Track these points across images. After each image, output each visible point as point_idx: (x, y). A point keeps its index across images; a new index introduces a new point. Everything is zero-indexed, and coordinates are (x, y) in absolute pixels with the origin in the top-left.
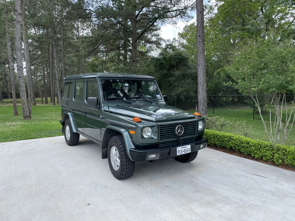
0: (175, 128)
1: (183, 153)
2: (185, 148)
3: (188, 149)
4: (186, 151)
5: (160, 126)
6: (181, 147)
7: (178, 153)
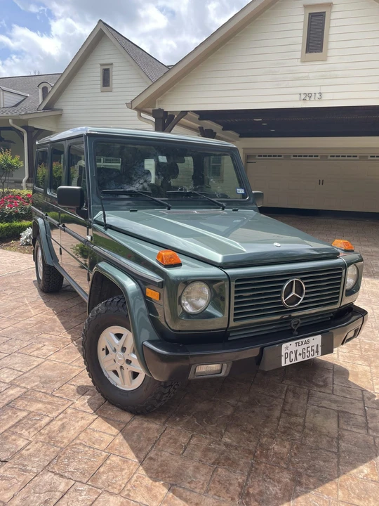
0: (282, 287)
1: (300, 359)
2: (306, 346)
3: (314, 348)
4: (306, 354)
5: (237, 281)
6: (293, 343)
7: (286, 358)
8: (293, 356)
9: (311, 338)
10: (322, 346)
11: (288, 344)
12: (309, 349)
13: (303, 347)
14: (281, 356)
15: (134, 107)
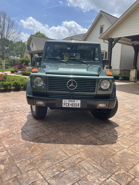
3: (77, 104)
4: (73, 105)
5: (49, 78)
6: (68, 100)
7: (64, 105)
8: (67, 105)
9: (76, 101)
10: (81, 104)
11: (65, 100)
12: (75, 104)
13: (72, 102)
14: (62, 103)
15: (101, 38)
